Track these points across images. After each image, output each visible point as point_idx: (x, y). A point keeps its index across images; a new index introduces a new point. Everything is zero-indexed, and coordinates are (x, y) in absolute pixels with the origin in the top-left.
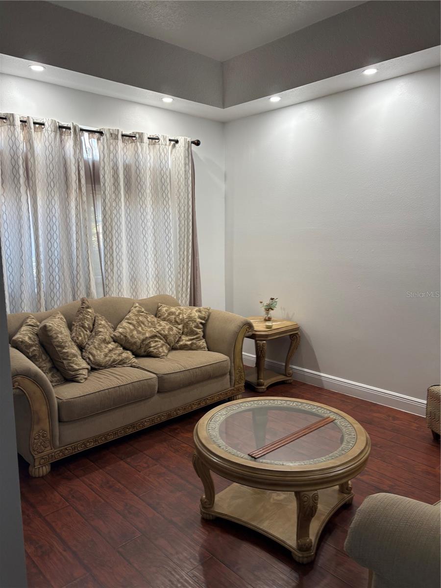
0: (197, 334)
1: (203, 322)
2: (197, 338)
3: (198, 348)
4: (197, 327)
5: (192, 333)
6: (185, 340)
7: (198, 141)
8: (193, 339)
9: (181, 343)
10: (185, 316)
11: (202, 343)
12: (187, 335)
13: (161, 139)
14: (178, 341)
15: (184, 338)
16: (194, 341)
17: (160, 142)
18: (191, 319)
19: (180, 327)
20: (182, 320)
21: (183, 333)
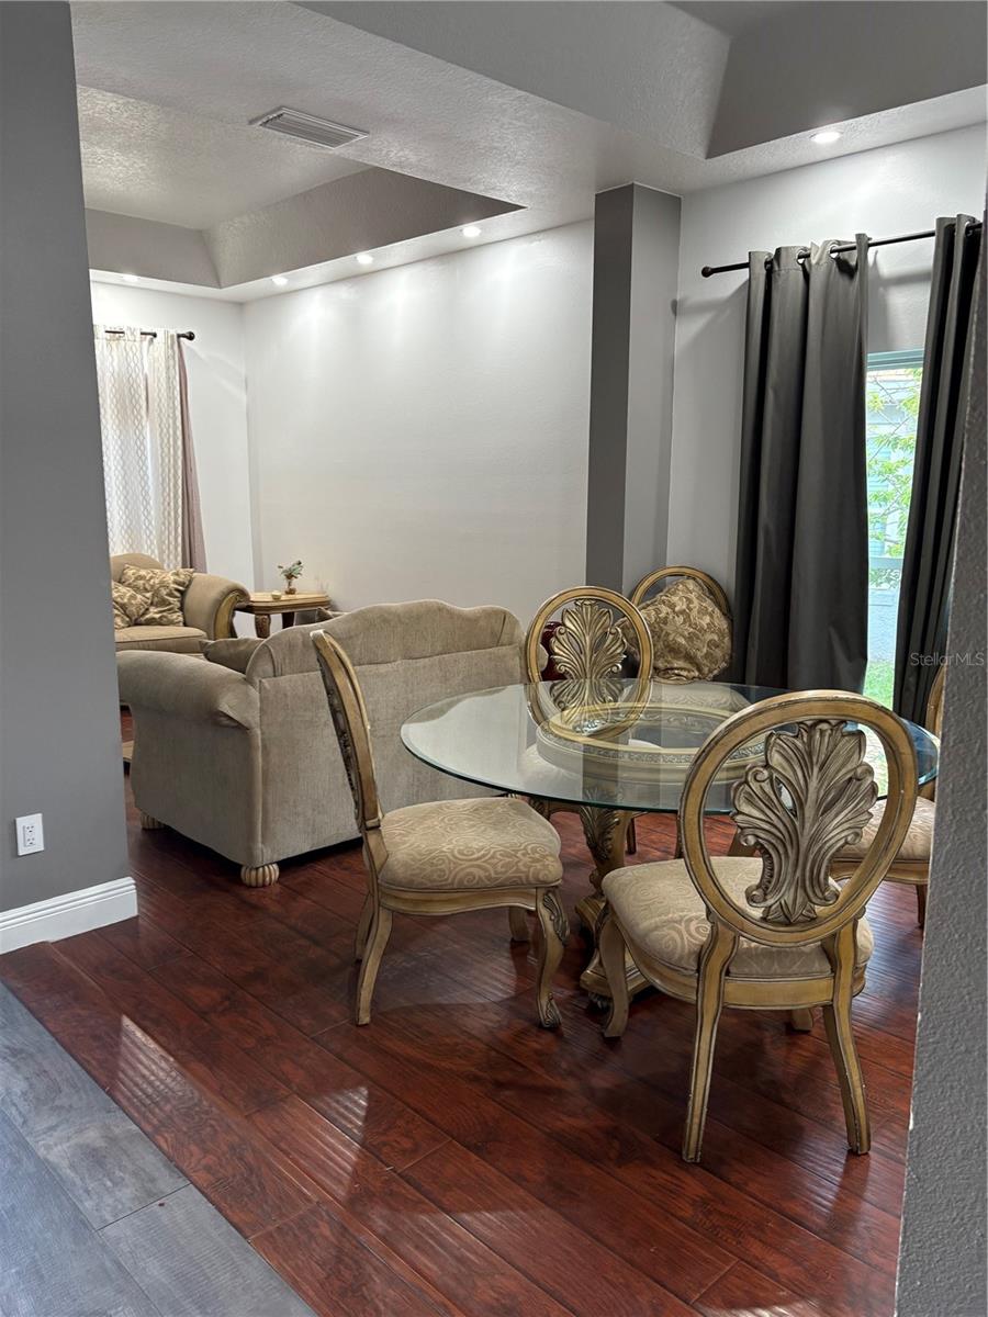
0: (170, 604)
1: (181, 588)
2: (169, 610)
3: (171, 623)
4: (170, 595)
5: (163, 602)
6: (153, 613)
7: (191, 333)
8: (164, 611)
9: (147, 616)
10: (157, 581)
11: (178, 617)
12: (157, 606)
13: (128, 332)
14: (144, 614)
15: (152, 609)
16: (165, 614)
17: (126, 337)
18: (163, 584)
19: (148, 595)
20: (152, 586)
21: (152, 604)
